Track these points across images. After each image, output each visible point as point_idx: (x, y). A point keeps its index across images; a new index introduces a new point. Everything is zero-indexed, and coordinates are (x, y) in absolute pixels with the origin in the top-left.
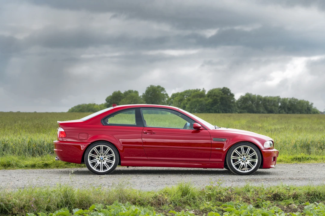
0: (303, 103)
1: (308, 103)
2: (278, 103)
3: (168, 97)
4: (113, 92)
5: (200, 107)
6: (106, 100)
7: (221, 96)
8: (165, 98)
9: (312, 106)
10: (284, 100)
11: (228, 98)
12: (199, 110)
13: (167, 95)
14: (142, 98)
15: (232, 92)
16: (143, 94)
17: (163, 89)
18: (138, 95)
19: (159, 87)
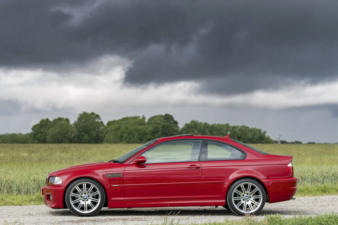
0: (255, 132)
1: (260, 131)
2: (227, 131)
3: (103, 125)
4: (40, 120)
5: (140, 136)
6: (33, 129)
7: (163, 123)
8: (100, 126)
9: (265, 135)
10: (234, 128)
11: (170, 126)
12: (139, 139)
13: (102, 123)
14: (73, 127)
15: (175, 119)
16: (75, 121)
17: (98, 116)
18: (69, 123)
19: (93, 114)
